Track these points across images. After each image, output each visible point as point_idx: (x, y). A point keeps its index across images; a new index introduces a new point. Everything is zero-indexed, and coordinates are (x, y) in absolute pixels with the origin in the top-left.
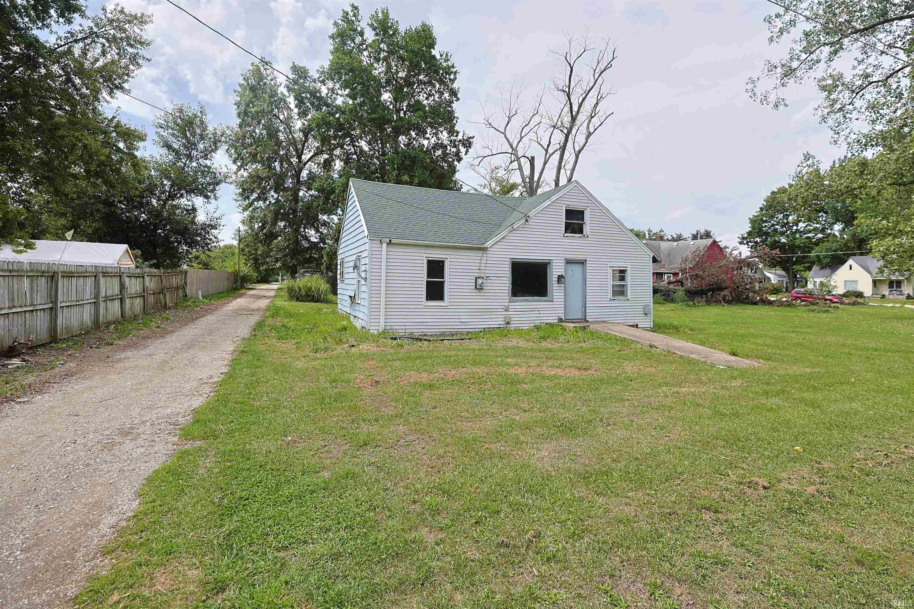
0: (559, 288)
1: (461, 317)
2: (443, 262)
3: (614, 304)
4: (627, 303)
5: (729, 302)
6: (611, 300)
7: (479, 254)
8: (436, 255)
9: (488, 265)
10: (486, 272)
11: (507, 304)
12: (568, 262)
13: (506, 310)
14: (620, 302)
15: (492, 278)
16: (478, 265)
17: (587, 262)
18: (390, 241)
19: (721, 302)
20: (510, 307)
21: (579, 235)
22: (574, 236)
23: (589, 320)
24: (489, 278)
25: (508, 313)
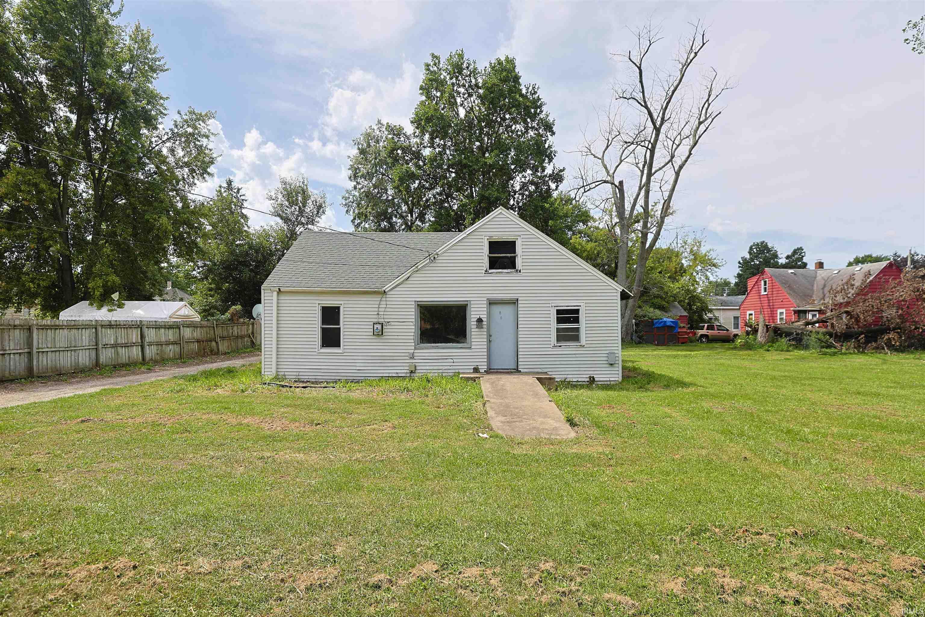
0: (480, 333)
1: (357, 365)
2: (338, 308)
3: (558, 351)
4: (581, 351)
5: (901, 349)
6: (555, 346)
7: (377, 298)
8: (331, 302)
9: (387, 310)
10: (385, 317)
11: (412, 351)
12: (492, 303)
13: (411, 358)
14: (569, 348)
15: (392, 324)
16: (377, 310)
17: (519, 302)
18: (279, 289)
19: (883, 349)
20: (415, 355)
21: (509, 271)
22: (502, 273)
23: (522, 370)
24: (389, 324)
25: (414, 361)
